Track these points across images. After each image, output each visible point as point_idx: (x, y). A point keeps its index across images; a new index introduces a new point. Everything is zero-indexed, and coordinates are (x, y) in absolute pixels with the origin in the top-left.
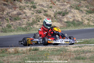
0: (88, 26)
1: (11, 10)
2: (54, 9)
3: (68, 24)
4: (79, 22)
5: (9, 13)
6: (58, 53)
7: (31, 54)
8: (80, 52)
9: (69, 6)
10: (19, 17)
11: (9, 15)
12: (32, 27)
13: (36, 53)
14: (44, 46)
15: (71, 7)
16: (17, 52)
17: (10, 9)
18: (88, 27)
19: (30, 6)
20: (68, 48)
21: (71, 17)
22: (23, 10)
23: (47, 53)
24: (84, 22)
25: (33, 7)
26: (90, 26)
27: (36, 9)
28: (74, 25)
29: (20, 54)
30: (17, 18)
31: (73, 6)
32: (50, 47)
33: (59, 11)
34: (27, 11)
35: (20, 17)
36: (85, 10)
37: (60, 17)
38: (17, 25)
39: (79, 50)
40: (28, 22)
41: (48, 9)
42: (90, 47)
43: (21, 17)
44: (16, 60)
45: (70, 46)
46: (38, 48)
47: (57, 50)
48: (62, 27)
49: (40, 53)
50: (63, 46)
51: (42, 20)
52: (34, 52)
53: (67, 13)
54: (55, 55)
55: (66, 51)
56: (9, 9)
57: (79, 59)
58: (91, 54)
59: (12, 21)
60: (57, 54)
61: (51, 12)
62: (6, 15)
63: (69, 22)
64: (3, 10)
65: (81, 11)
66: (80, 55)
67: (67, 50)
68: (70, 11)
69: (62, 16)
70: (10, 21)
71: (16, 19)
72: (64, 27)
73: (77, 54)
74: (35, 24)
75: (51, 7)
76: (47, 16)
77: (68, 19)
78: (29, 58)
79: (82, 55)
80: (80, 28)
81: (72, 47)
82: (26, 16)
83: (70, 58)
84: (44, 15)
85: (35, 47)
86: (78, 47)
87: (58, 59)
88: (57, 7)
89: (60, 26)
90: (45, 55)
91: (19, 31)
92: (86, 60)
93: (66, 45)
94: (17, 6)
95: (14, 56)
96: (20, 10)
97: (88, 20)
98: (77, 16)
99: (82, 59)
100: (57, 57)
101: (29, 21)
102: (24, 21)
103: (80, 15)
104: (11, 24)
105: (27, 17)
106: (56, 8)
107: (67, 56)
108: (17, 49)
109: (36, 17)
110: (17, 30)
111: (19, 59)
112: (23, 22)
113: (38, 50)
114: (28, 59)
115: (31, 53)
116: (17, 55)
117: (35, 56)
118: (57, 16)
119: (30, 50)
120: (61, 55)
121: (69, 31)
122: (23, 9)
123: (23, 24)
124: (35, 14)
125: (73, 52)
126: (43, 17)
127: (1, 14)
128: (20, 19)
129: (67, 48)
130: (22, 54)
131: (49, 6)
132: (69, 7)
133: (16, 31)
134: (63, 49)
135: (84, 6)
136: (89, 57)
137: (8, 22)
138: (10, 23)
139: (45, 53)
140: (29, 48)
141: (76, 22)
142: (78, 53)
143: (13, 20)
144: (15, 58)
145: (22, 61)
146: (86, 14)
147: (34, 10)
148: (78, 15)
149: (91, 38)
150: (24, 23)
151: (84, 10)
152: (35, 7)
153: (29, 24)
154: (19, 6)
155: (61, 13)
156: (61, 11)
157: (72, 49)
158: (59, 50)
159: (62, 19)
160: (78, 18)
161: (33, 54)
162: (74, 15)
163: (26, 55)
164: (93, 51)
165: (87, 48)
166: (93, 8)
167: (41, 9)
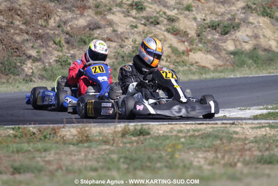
1: (69, 15)
2: (197, 14)
3: (237, 57)
4: (270, 55)
5: (65, 23)
6: (206, 145)
7: (128, 145)
9: (241, 4)
10: (94, 34)
11: (65, 29)
13: (142, 143)
14: (165, 123)
15: (249, 7)
16: (85, 138)
17: (69, 13)
19: (128, 5)
20: (238, 129)
21: (247, 39)
22: (105, 15)
23: (174, 142)
25: (135, 7)
27: (144, 12)
28: (255, 62)
29: (94, 144)
30: (87, 37)
31: (255, 6)
32: (183, 126)
33: (211, 18)
34: (117, 17)
35: (96, 35)
37: (214, 39)
39: (268, 135)
40: (120, 51)
41: (181, 14)
43: (99, 34)
44: (84, 162)
45: (242, 125)
46: (149, 129)
47: (206, 136)
48: (222, 68)
49: (155, 142)
50: (223, 123)
52: (136, 138)
53: (236, 27)
54: (199, 149)
55: (232, 138)
56: (66, 12)
57: (270, 163)
59: (73, 47)
60: (204, 147)
61: (189, 23)
62: (56, 29)
63: (242, 53)
64: (48, 15)
66: (272, 152)
67: (235, 136)
68: (245, 21)
69: (222, 34)
70: (66, 46)
71: (85, 42)
72: (227, 69)
73: (264, 148)
75: (188, 8)
76: (175, 35)
77: (237, 43)
78: (120, 157)
80: (275, 71)
81: (248, 126)
82: (114, 34)
83: (244, 159)
84: (169, 32)
85: (140, 124)
86: (267, 127)
87: (208, 162)
88: (206, 9)
89: (214, 65)
90: (169, 150)
93: (231, 122)
94: (88, 4)
95: (78, 149)
96: (97, 13)
98: (264, 36)
100: (205, 155)
103: (274, 32)
104: (69, 55)
105: (117, 35)
106: (203, 10)
107: (234, 154)
108: (87, 129)
111: (90, 160)
113: (149, 134)
114: (118, 161)
115: (126, 143)
116: (86, 147)
117: (138, 152)
118: (205, 33)
119: (124, 134)
120: (216, 151)
121: (240, 78)
122: (106, 13)
124: (141, 28)
125: (252, 142)
126: (165, 36)
127: (42, 26)
129: (233, 129)
130: (100, 144)
131: (183, 5)
132: (243, 8)
134: (223, 131)
137: (60, 49)
138: (68, 52)
139: (168, 142)
140: (120, 126)
141: (261, 53)
142: (267, 145)
143: (76, 44)
144: (79, 157)
145: (101, 164)
147: (137, 16)
148: (268, 33)
152: (139, 7)
153: (123, 57)
154: (95, 2)
155: (218, 25)
156: (217, 20)
157: (248, 133)
158: (209, 136)
159: (220, 44)
160: (269, 40)
161: (133, 146)
162: (256, 32)
163: (114, 148)
167: (159, 12)
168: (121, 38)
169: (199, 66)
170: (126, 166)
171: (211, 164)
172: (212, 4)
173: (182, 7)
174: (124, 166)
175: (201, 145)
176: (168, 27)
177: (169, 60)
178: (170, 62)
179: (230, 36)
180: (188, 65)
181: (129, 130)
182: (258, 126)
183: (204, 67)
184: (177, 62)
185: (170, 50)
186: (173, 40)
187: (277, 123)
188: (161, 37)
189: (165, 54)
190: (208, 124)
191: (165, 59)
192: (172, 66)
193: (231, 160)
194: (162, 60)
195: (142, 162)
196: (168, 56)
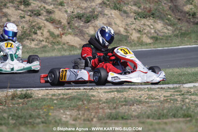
0: (138, 44)
2: (68, 8)
4: (119, 37)
6: (72, 105)
7: (16, 105)
8: (118, 102)
13: (27, 104)
14: (43, 89)
15: (104, 4)
18: (138, 46)
19: (18, 2)
20: (94, 94)
22: (1, 9)
23: (48, 103)
24: (130, 36)
25: (23, 3)
26: (142, 44)
27: (30, 7)
31: (108, 3)
32: (56, 91)
33: (78, 11)
34: (10, 10)
36: (132, 10)
37: (80, 26)
39: (116, 98)
41: (56, 8)
42: (140, 92)
45: (98, 90)
46: (31, 93)
47: (72, 99)
49: (35, 103)
50: (84, 89)
51: (43, 30)
52: (22, 100)
53: (95, 17)
54: (67, 108)
55: (90, 100)
57: (116, 119)
58: (142, 108)
60: (71, 106)
61: (62, 15)
65: (125, 12)
66: (118, 110)
67: (92, 98)
68: (102, 13)
69: (85, 22)
73: (113, 107)
74: (28, 39)
75: (61, 4)
76: (52, 23)
77: (96, 29)
78: (10, 116)
79: (123, 110)
81: (102, 91)
83: (98, 117)
84: (47, 21)
85: (25, 89)
86: (115, 91)
87: (72, 118)
88: (74, 4)
90: (45, 110)
92: (129, 121)
97: (140, 31)
98: (115, 24)
99: (123, 118)
100: (71, 112)
103: (122, 21)
106: (72, 5)
107: (91, 111)
109: (30, 25)
113: (31, 97)
114: (8, 118)
117: (23, 111)
118: (73, 22)
119: (14, 97)
120: (78, 110)
122: (2, 7)
124: (27, 18)
125: (104, 103)
126: (45, 24)
129: (91, 93)
131: (57, 2)
132: (100, 4)
134: (84, 95)
135: (131, 2)
136: (137, 114)
139: (45, 103)
140: (11, 91)
142: (115, 105)
146: (135, 19)
147: (25, 9)
148: (118, 21)
151: (130, 10)
152: (26, 3)
155: (83, 16)
156: (81, 12)
157: (102, 96)
158: (74, 98)
159: (84, 30)
160: (119, 26)
161: (19, 106)
162: (109, 21)
163: (6, 107)
164: (147, 100)
165: (134, 94)
166: (149, 6)
167: (41, 7)
169: (69, 45)
170: (14, 122)
171: (75, 120)
172: (78, 1)
174: (11, 122)
175: (68, 105)
176: (47, 17)
177: (48, 41)
179: (91, 24)
180: (62, 45)
181: (17, 94)
182: (109, 90)
183: (72, 46)
184: (54, 43)
185: (48, 34)
186: (51, 27)
187: (122, 88)
188: (42, 25)
189: (45, 36)
190: (74, 89)
191: (45, 40)
192: (50, 45)
193: (89, 116)
194: (43, 41)
195: (25, 118)
196: (47, 38)
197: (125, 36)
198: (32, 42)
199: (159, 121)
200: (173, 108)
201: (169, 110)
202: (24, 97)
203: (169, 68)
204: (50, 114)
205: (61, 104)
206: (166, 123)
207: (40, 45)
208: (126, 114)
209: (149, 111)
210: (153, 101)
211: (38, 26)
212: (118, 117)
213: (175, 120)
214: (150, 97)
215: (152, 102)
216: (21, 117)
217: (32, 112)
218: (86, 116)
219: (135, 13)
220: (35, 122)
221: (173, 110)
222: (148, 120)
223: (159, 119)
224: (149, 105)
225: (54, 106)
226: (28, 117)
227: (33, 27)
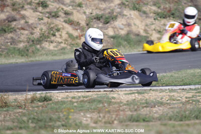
2: (86, 9)
3: (115, 40)
4: (139, 38)
6: (92, 107)
7: (36, 109)
8: (139, 104)
9: (117, 2)
10: (11, 25)
12: (38, 46)
13: (46, 107)
14: (63, 91)
15: (123, 4)
16: (4, 104)
19: (36, 3)
20: (115, 96)
21: (122, 27)
22: (19, 11)
23: (68, 106)
24: (150, 37)
25: (41, 5)
27: (48, 8)
28: (129, 43)
29: (11, 109)
30: (7, 27)
31: (127, 3)
32: (76, 93)
33: (96, 12)
34: (28, 12)
35: (13, 26)
36: (152, 11)
37: (99, 27)
38: (7, 42)
39: (137, 99)
40: (31, 37)
41: (74, 9)
42: (161, 94)
43: (15, 25)
44: (3, 123)
45: (118, 92)
46: (51, 96)
47: (92, 101)
49: (55, 106)
50: (105, 91)
51: (62, 32)
52: (42, 104)
53: (115, 18)
54: (87, 110)
55: (111, 102)
57: (137, 121)
58: (163, 109)
60: (91, 109)
61: (80, 16)
63: (119, 37)
65: (145, 13)
66: (139, 112)
67: (113, 100)
68: (121, 14)
69: (104, 23)
71: (5, 31)
73: (134, 109)
74: (46, 41)
75: (80, 5)
76: (71, 24)
77: (116, 30)
78: (30, 119)
79: (144, 112)
81: (122, 93)
83: (119, 119)
84: (66, 22)
85: (44, 92)
86: (136, 93)
87: (93, 121)
88: (92, 5)
90: (65, 113)
91: (11, 56)
92: (151, 123)
94: (7, 3)
96: (13, 10)
97: (160, 32)
98: (135, 25)
99: (144, 120)
100: (91, 115)
101: (32, 34)
102: (23, 34)
103: (142, 22)
105: (28, 25)
106: (90, 6)
107: (112, 113)
108: (5, 97)
109: (49, 27)
110: (8, 54)
111: (7, 121)
112: (19, 38)
113: (50, 100)
114: (28, 121)
115: (34, 107)
116: (5, 111)
117: (43, 114)
118: (91, 23)
119: (33, 100)
120: (99, 113)
122: (20, 9)
123: (21, 41)
124: (46, 20)
125: (125, 105)
126: (63, 26)
128: (13, 30)
129: (111, 95)
130: (15, 108)
131: (76, 3)
132: (119, 5)
133: (5, 57)
134: (104, 97)
135: (150, 2)
136: (158, 116)
139: (64, 106)
140: (30, 95)
141: (132, 36)
142: (136, 107)
145: (15, 124)
146: (155, 19)
147: (43, 11)
148: (137, 22)
149: (165, 72)
150: (23, 38)
151: (150, 10)
152: (44, 5)
153: (33, 41)
154: (12, 2)
155: (102, 17)
156: (100, 13)
157: (122, 98)
158: (94, 101)
159: (103, 31)
160: (138, 27)
161: (39, 109)
162: (128, 21)
163: (25, 111)
164: (169, 101)
165: (155, 95)
166: (169, 6)
167: (59, 8)
168: (31, 27)
170: (34, 125)
171: (96, 123)
172: (96, 2)
173: (75, 4)
174: (31, 125)
175: (88, 108)
176: (65, 19)
177: (66, 43)
178: (67, 44)
179: (110, 25)
181: (36, 97)
182: (130, 92)
184: (73, 44)
185: (67, 35)
186: (69, 28)
187: (143, 90)
188: (60, 26)
189: (64, 38)
190: (94, 91)
191: (64, 42)
192: (69, 47)
193: (110, 119)
194: (62, 42)
195: (45, 121)
196: (66, 40)
197: (145, 36)
198: (51, 44)
199: (181, 123)
200: (195, 109)
201: (191, 111)
202: (43, 99)
203: (190, 68)
204: (70, 117)
205: (80, 107)
206: (188, 125)
207: (59, 47)
208: (148, 116)
209: (171, 113)
210: (174, 102)
211: (56, 28)
212: (139, 119)
213: (197, 121)
214: (172, 99)
215: (174, 104)
216: (40, 121)
217: (52, 116)
218: (106, 118)
219: (155, 14)
220: (55, 125)
221: (195, 111)
222: (170, 122)
223: (181, 120)
224: (171, 106)
225: (74, 109)
226: (48, 120)
227: (51, 29)
